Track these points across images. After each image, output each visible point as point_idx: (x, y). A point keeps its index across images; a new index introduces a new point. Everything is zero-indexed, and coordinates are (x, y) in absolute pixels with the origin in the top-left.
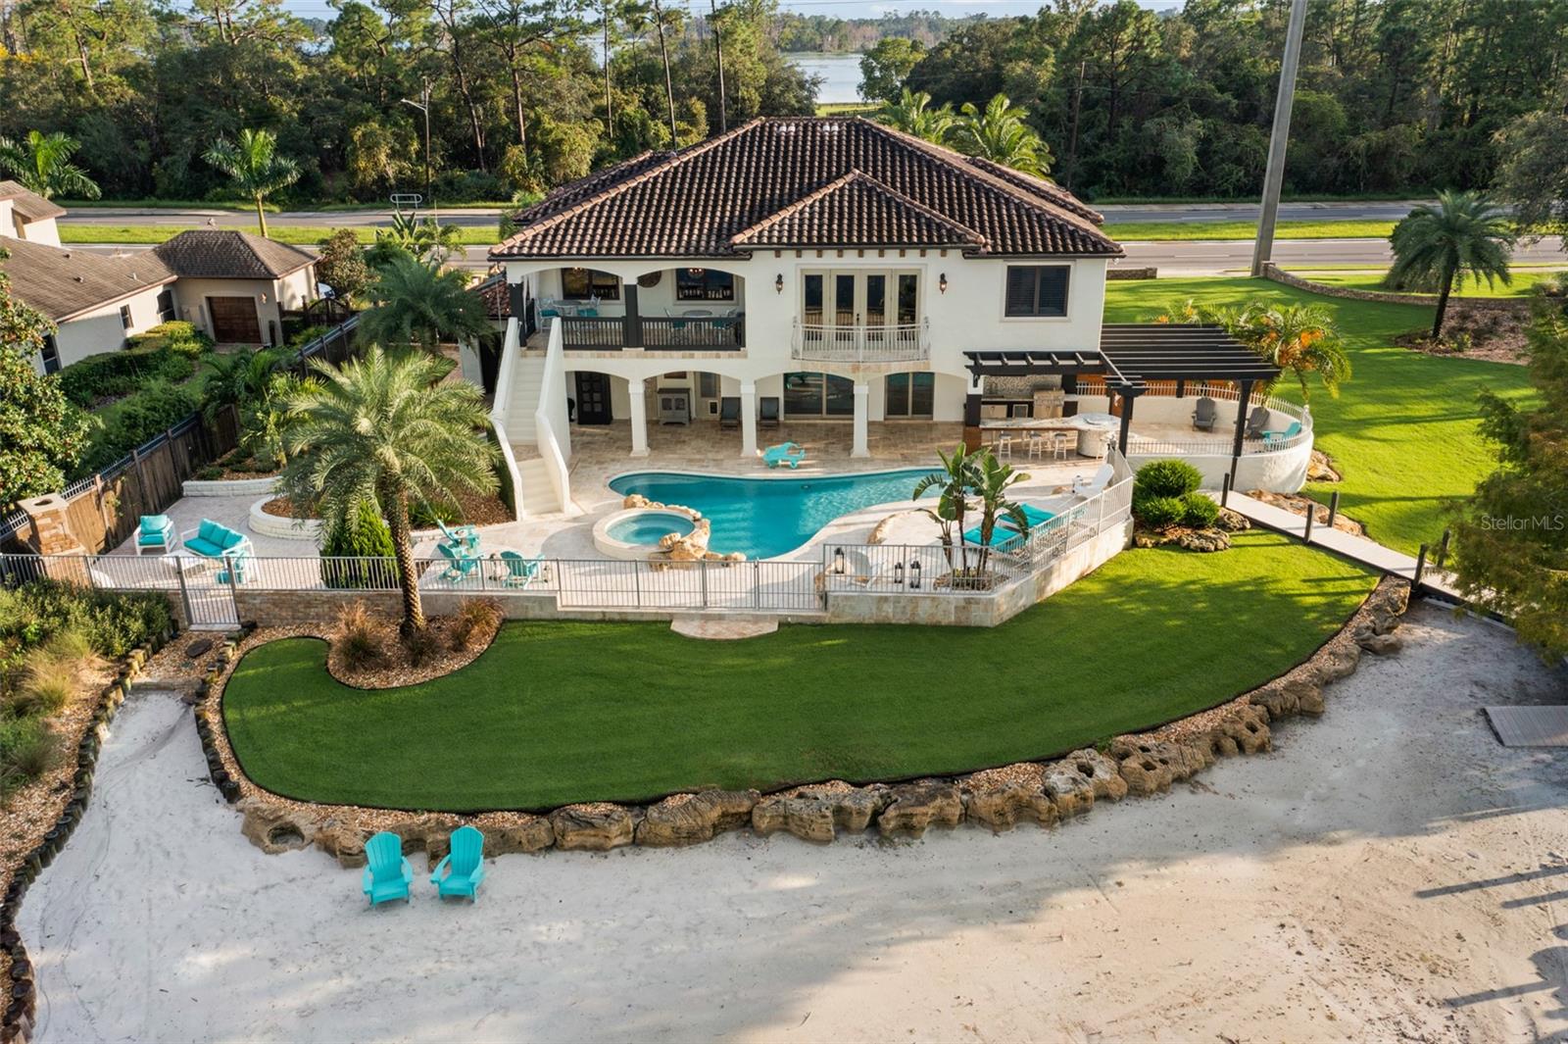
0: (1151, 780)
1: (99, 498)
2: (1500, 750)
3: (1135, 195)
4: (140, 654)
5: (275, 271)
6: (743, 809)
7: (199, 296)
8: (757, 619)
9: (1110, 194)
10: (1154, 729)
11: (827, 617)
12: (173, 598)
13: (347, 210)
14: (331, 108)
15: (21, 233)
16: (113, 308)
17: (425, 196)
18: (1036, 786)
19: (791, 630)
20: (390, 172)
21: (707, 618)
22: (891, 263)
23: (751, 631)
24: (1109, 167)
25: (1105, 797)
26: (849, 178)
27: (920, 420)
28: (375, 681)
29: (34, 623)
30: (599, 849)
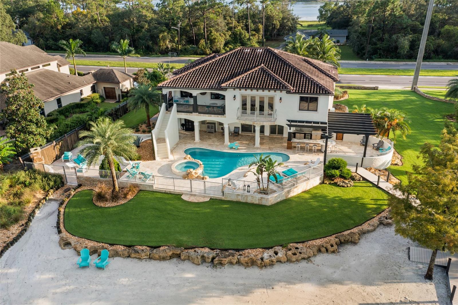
0: (294, 258)
1: (54, 147)
2: (407, 261)
3: (388, 58)
4: (52, 191)
5: (120, 81)
6: (178, 253)
7: (101, 87)
8: (204, 197)
9: (380, 58)
10: (303, 242)
11: (223, 198)
12: (63, 176)
13: (157, 57)
14: (156, 28)
15: (59, 70)
16: (78, 91)
17: (177, 53)
18: (260, 256)
19: (213, 201)
20: (169, 46)
21: (192, 195)
22: (266, 94)
23: (202, 200)
24: (380, 49)
26: (259, 67)
27: (279, 136)
28: (102, 204)
29: (28, 180)
30: (140, 259)
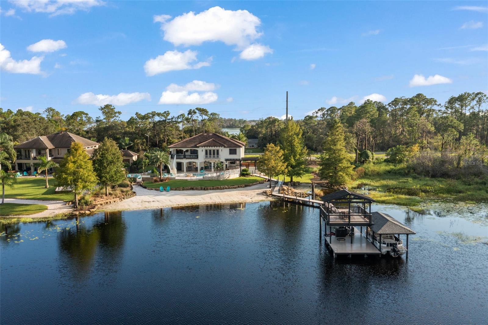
4: (133, 182)
5: (133, 155)
11: (204, 179)
12: (136, 178)
19: (200, 181)
21: (191, 179)
22: (216, 148)
23: (196, 181)
25: (226, 188)
26: (212, 139)
28: (158, 183)
30: (180, 190)
